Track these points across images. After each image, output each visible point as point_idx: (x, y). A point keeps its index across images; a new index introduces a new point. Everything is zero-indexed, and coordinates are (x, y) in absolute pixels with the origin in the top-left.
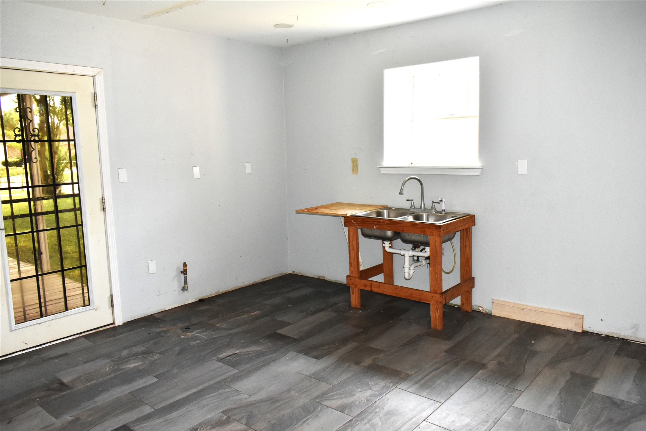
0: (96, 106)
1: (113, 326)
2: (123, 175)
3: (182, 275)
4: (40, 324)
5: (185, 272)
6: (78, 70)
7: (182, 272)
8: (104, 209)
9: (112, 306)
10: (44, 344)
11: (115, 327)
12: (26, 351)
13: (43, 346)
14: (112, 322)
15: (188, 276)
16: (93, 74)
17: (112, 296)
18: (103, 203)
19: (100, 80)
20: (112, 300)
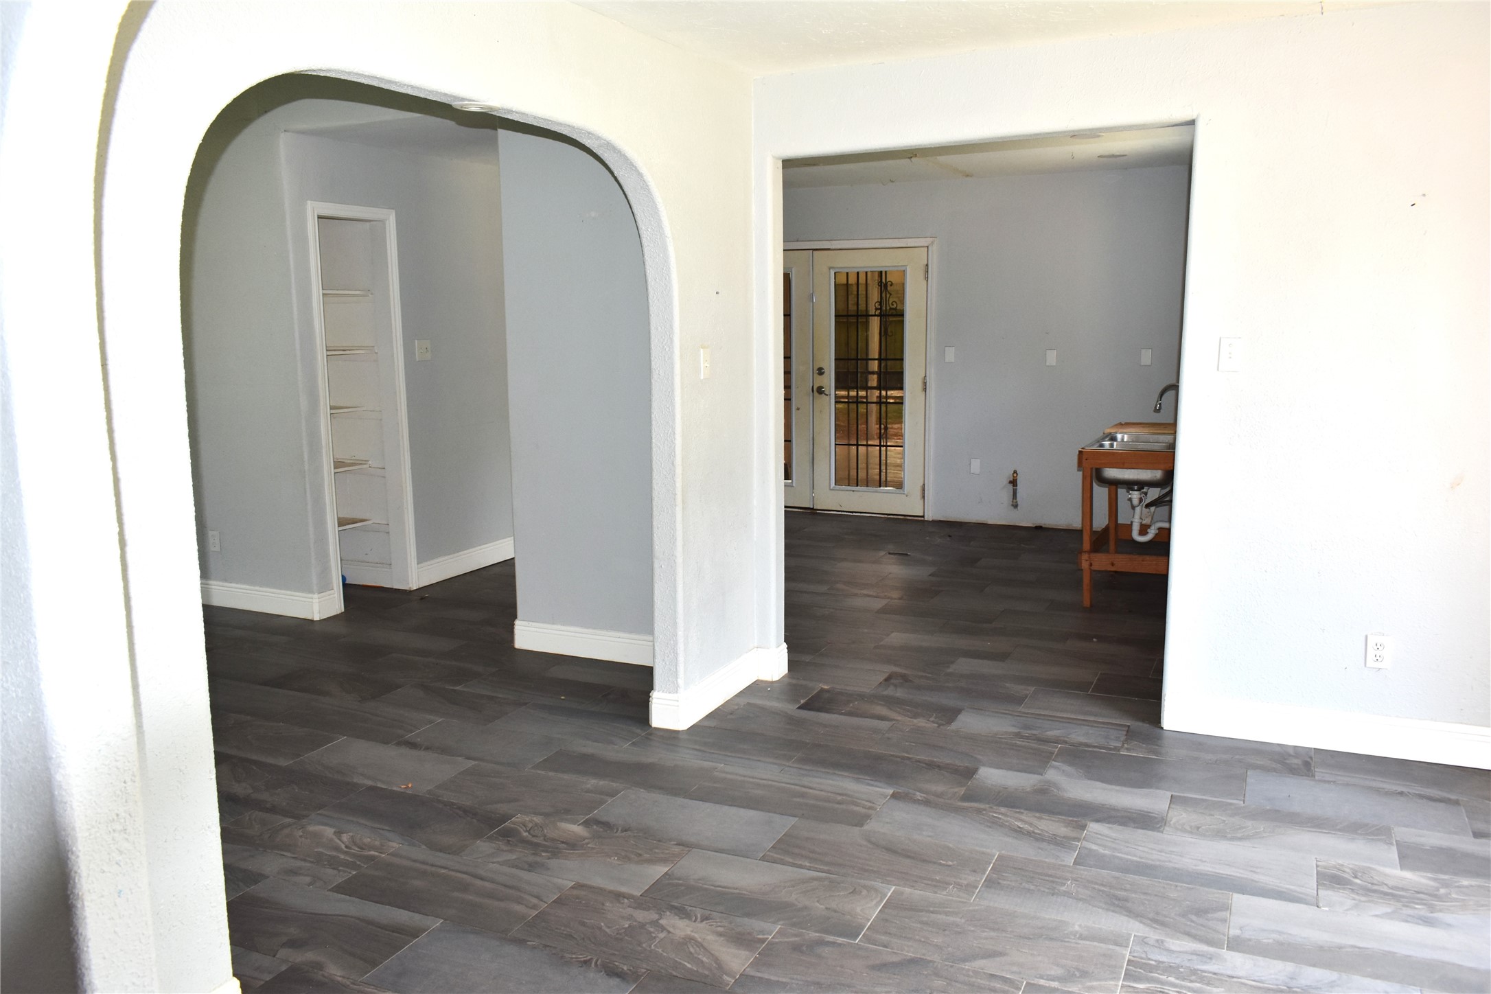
0: (927, 279)
1: (923, 519)
2: (950, 354)
3: (1011, 487)
4: (853, 491)
5: (1014, 482)
6: (911, 242)
7: (1010, 482)
8: (925, 390)
9: (924, 497)
10: (856, 512)
11: (924, 521)
12: (840, 513)
13: (854, 514)
14: (921, 514)
15: (1018, 487)
16: (926, 245)
17: (924, 485)
18: (925, 384)
19: (934, 249)
20: (924, 490)
